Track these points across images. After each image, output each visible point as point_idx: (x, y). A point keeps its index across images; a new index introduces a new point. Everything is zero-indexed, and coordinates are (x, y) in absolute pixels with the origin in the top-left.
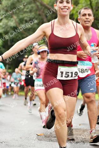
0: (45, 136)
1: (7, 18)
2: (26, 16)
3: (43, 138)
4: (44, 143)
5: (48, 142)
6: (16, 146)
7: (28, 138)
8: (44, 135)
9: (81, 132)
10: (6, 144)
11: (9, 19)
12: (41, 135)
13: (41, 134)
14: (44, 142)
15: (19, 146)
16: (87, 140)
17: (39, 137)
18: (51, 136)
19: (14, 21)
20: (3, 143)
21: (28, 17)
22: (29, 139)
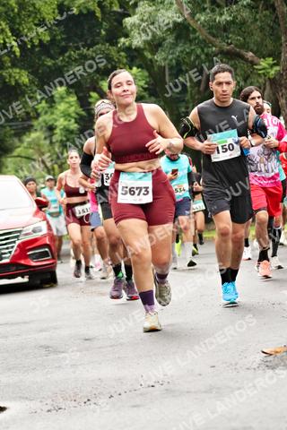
3: (282, 360)
6: (195, 392)
7: (236, 364)
10: (167, 390)
12: (277, 352)
13: (278, 350)
15: (205, 392)
17: (271, 358)
20: (157, 386)
22: (238, 367)
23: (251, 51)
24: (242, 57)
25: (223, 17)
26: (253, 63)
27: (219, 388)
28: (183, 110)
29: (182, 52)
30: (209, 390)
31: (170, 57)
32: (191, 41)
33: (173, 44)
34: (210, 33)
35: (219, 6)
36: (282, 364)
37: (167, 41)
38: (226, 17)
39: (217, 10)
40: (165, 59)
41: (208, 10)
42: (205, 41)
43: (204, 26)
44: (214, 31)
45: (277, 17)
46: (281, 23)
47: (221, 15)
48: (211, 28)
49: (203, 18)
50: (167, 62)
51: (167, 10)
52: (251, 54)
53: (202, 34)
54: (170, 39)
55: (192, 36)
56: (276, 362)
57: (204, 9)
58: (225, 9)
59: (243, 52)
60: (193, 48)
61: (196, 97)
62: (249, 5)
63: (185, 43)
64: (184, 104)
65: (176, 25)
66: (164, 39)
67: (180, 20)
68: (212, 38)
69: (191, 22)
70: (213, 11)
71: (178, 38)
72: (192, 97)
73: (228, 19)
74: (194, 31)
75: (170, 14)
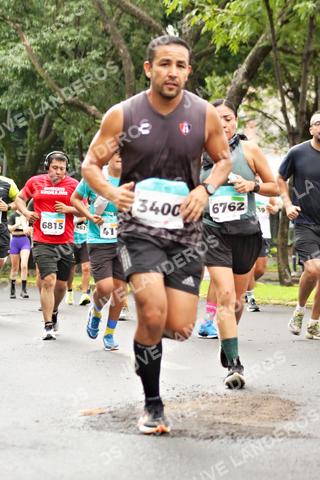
0: (114, 417)
1: (4, 41)
2: (65, 37)
3: (106, 421)
4: (109, 436)
5: (122, 435)
6: (20, 447)
7: (61, 421)
8: (111, 412)
9: (227, 404)
11: (10, 44)
14: (110, 434)
15: (31, 448)
16: (244, 429)
18: (131, 417)
19: (25, 53)
21: (70, 39)
22: (62, 424)
23: (95, 105)
24: (84, 110)
25: (71, 69)
26: (95, 117)
27: (44, 445)
28: (20, 154)
29: (27, 98)
30: (34, 446)
31: (15, 102)
32: (36, 89)
33: (19, 89)
34: (56, 83)
35: (67, 57)
36: (107, 426)
37: (14, 86)
38: (74, 69)
39: (66, 61)
40: (9, 103)
41: (56, 61)
42: (50, 89)
43: (51, 75)
44: (61, 82)
45: (123, 75)
46: (127, 81)
47: (69, 66)
48: (57, 78)
49: (50, 68)
50: (11, 106)
51: (16, 55)
52: (94, 108)
53: (48, 83)
54: (17, 85)
55: (38, 84)
56: (100, 423)
57: (53, 59)
58: (73, 62)
59: (86, 105)
60: (38, 95)
61: (35, 143)
62: (96, 59)
63: (31, 89)
64: (22, 148)
65: (24, 71)
66: (11, 83)
67: (28, 67)
68: (57, 88)
69: (39, 70)
70: (61, 61)
71: (25, 84)
72: (31, 143)
73: (76, 71)
74: (41, 79)
75: (18, 60)
